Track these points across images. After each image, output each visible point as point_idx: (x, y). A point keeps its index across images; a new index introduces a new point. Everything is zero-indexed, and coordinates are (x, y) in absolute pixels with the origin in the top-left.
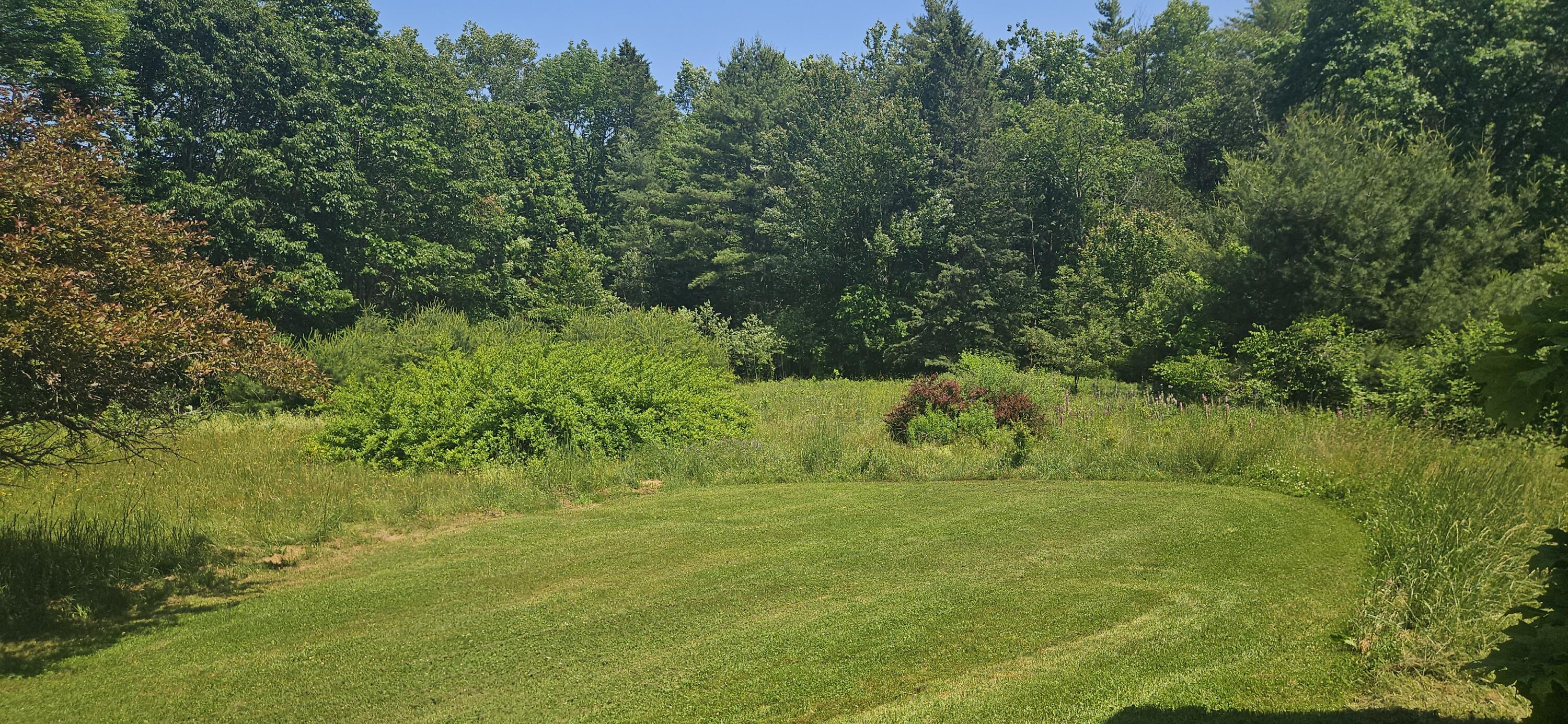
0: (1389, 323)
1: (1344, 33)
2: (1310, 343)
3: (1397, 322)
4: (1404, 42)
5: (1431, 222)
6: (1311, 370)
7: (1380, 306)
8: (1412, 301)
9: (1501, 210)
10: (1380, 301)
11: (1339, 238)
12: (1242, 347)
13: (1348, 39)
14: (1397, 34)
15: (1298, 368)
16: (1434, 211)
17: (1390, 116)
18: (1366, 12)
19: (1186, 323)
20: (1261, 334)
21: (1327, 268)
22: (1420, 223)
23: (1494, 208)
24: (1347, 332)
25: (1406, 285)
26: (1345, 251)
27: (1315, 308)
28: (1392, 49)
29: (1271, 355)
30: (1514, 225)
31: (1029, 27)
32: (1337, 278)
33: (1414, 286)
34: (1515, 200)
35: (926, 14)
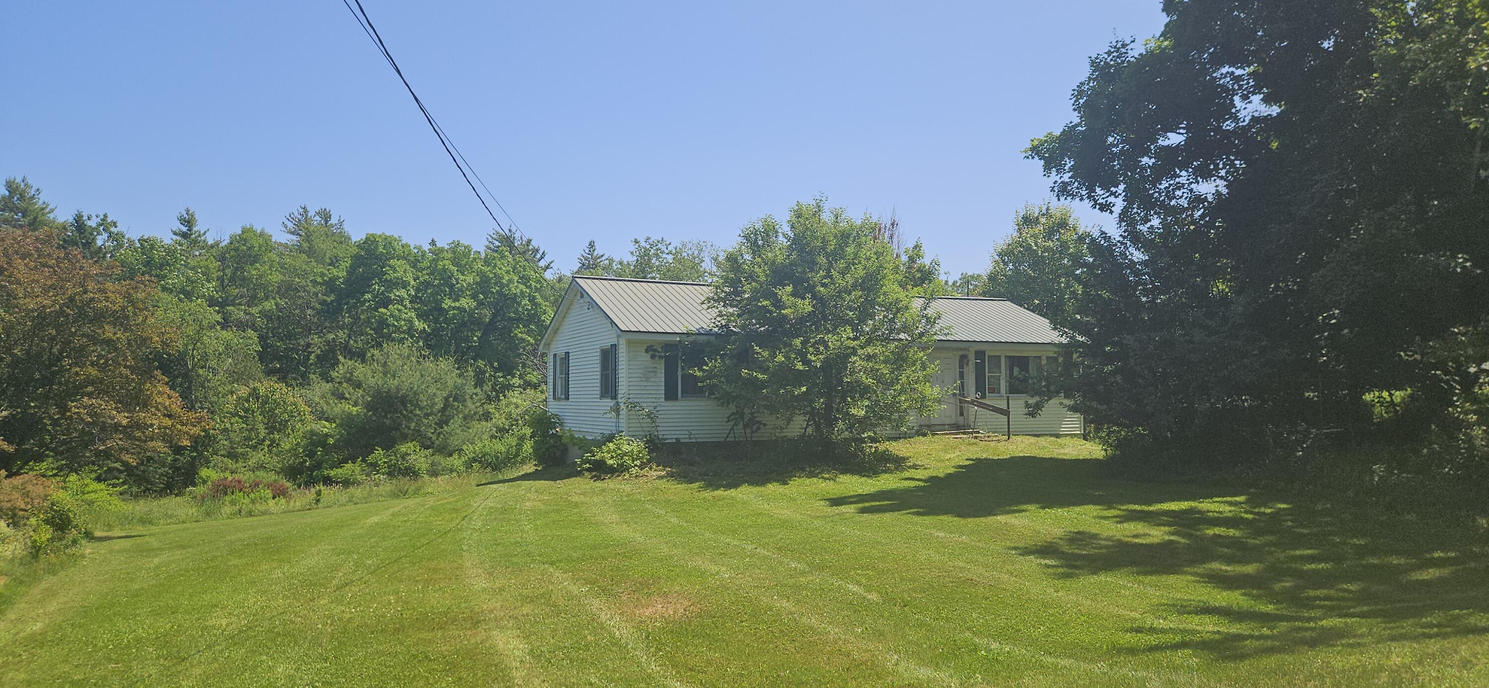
0: (435, 446)
1: (373, 279)
2: (404, 456)
3: (439, 445)
4: (409, 290)
5: (451, 399)
6: (406, 468)
7: (431, 438)
8: (444, 435)
9: (476, 394)
10: (431, 435)
11: (417, 405)
12: (370, 459)
13: (376, 282)
14: (405, 285)
15: (400, 468)
16: (452, 394)
17: (404, 332)
18: (389, 270)
19: (319, 451)
20: (379, 452)
21: (409, 420)
22: (446, 399)
23: (474, 394)
24: (420, 450)
25: (442, 428)
26: (418, 412)
27: (404, 438)
28: (403, 293)
29: (385, 462)
30: (483, 401)
31: (109, 220)
32: (413, 425)
33: (445, 428)
34: (482, 390)
35: (7, 193)
